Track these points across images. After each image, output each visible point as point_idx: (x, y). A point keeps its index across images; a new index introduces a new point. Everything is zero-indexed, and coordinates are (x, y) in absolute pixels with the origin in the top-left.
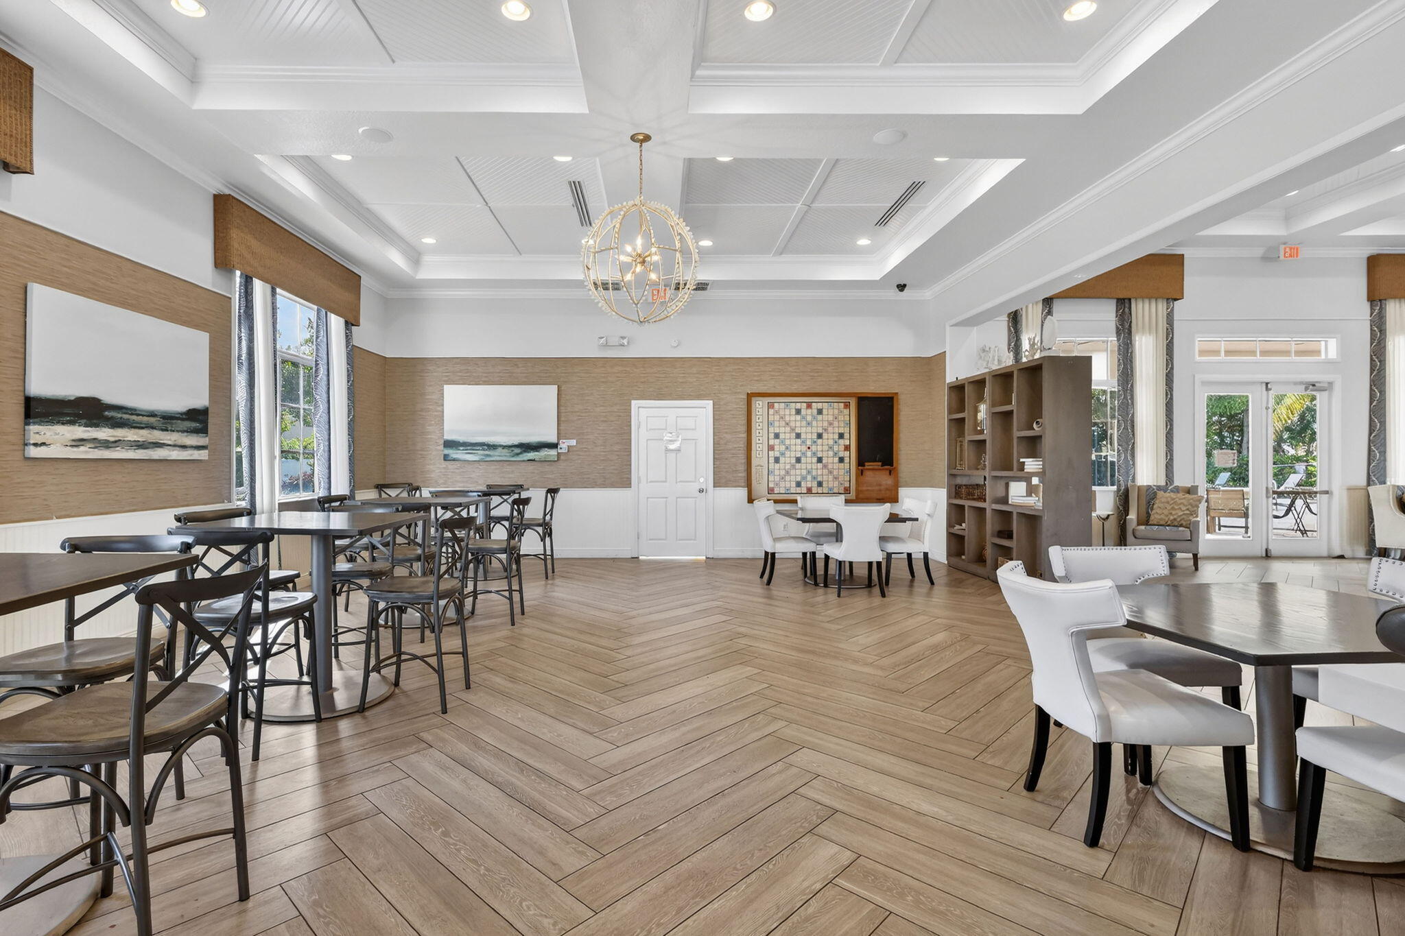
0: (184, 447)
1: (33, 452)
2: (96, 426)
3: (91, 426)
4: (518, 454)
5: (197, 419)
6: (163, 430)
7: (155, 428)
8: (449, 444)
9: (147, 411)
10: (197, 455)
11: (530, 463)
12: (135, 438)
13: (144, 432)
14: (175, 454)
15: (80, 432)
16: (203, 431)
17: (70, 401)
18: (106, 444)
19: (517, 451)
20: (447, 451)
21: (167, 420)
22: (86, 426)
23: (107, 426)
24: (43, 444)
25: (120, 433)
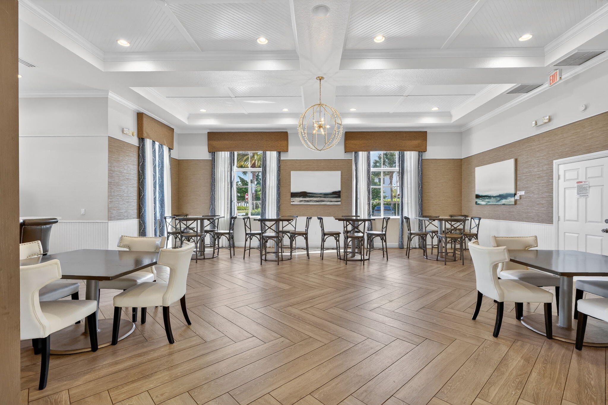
0: (331, 201)
1: (292, 203)
2: (305, 197)
3: (304, 198)
4: (499, 201)
5: (337, 194)
6: (324, 197)
7: (322, 197)
8: (478, 196)
9: (320, 193)
10: (336, 203)
11: (503, 206)
12: (315, 200)
13: (318, 198)
14: (328, 203)
15: (301, 199)
16: (339, 197)
17: (299, 193)
18: (308, 201)
19: (498, 199)
20: (477, 200)
21: (326, 195)
22: (303, 198)
23: (308, 197)
24: (293, 201)
25: (311, 199)
